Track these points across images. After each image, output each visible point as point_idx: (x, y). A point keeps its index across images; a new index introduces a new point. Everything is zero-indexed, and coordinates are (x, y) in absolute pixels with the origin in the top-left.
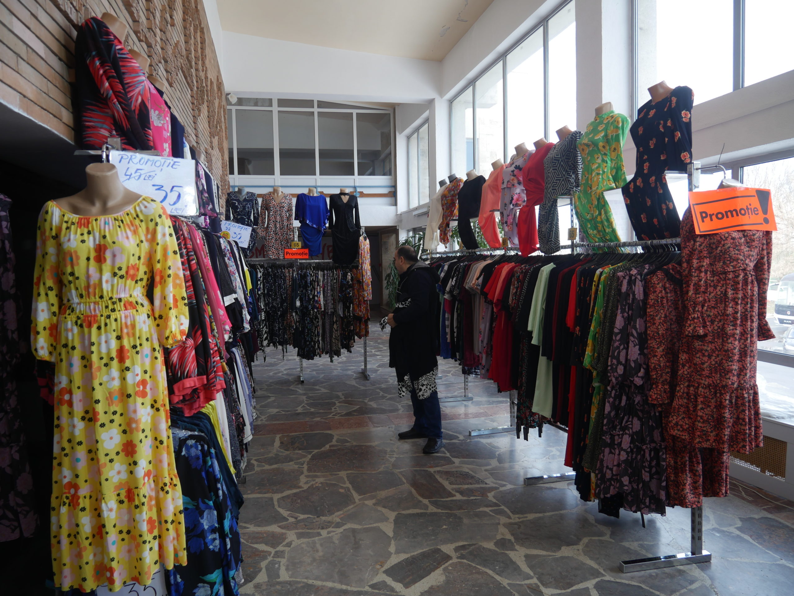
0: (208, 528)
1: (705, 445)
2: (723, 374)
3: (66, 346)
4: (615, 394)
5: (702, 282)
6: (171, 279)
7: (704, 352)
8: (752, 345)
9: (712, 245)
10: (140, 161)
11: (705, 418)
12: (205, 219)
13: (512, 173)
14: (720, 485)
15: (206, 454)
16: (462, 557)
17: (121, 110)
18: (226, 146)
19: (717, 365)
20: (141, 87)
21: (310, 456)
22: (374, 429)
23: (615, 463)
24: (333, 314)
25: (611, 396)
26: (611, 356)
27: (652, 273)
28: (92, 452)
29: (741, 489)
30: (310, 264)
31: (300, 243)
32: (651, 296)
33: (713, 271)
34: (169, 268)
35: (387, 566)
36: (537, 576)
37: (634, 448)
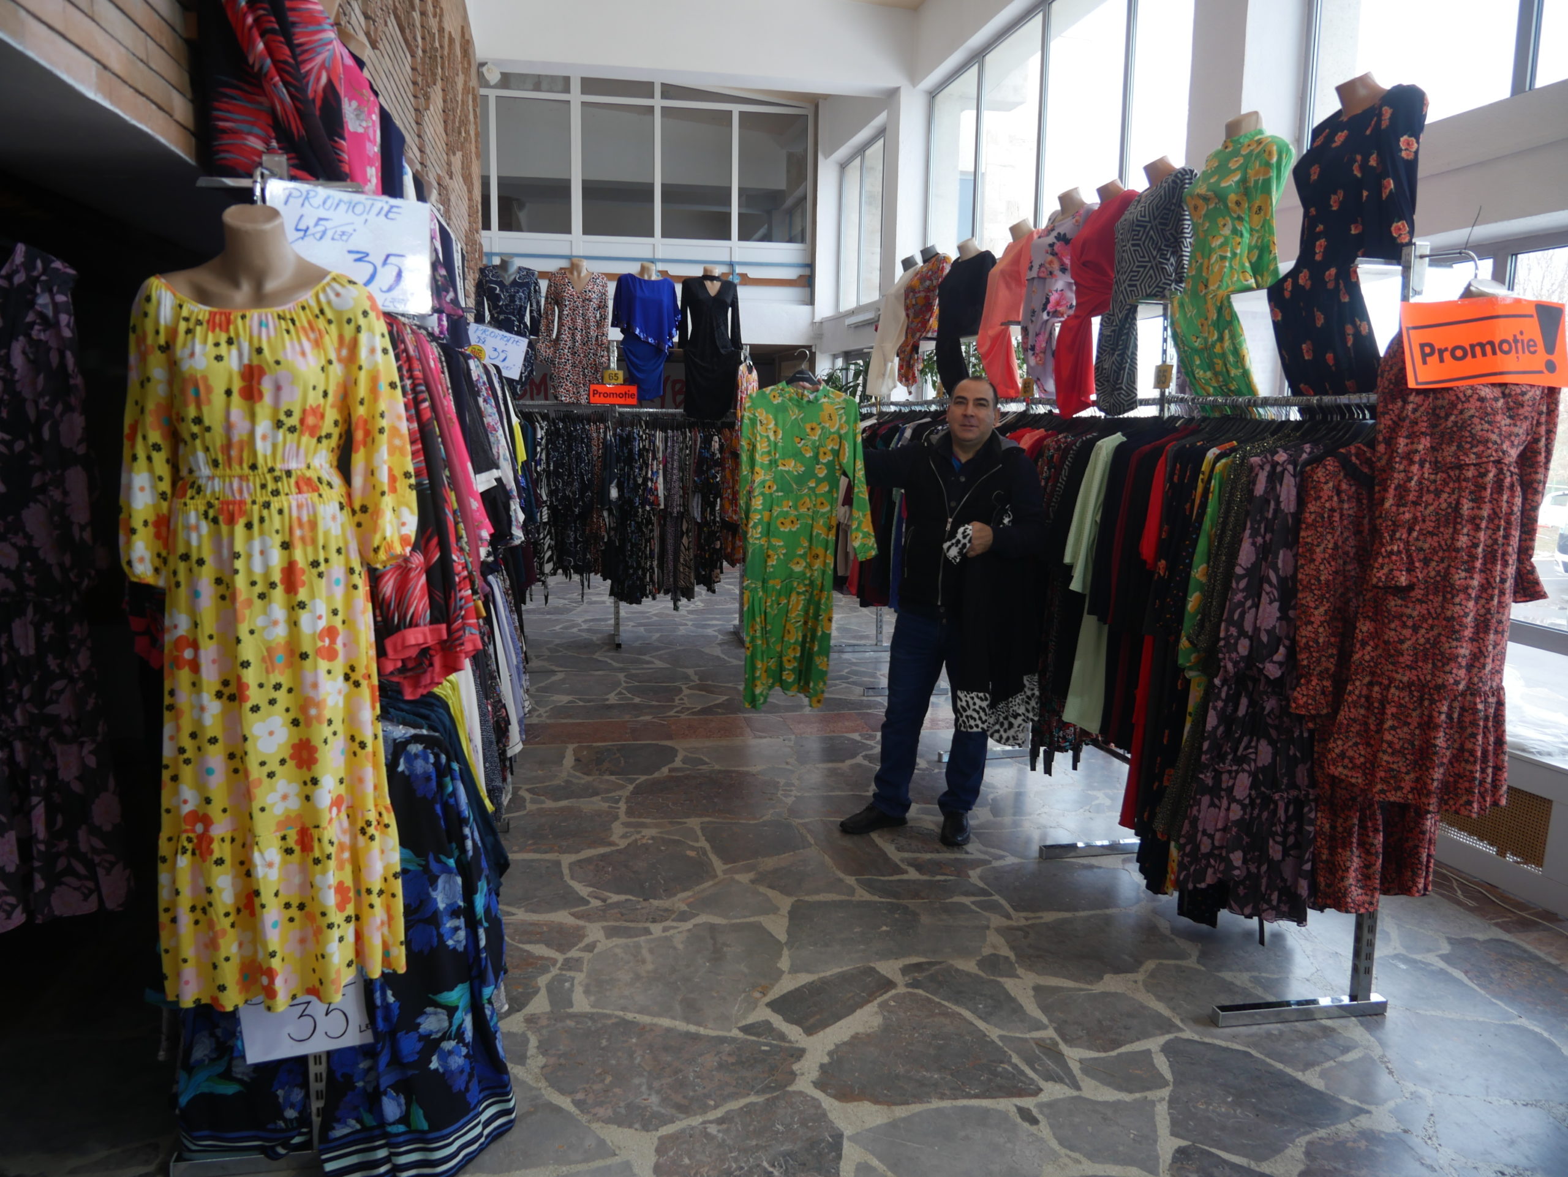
0: (445, 908)
1: (1392, 797)
2: (1440, 664)
3: (185, 557)
4: (1227, 694)
5: (1413, 483)
6: (385, 437)
7: (1405, 619)
8: (1501, 610)
9: (1438, 411)
10: (324, 203)
11: (1398, 747)
12: (440, 320)
13: (1049, 249)
14: (1415, 875)
15: (442, 771)
16: (915, 984)
17: (288, 99)
18: (476, 171)
19: (1428, 646)
20: (326, 54)
21: (631, 787)
22: (753, 742)
23: (1220, 825)
24: (682, 516)
25: (1219, 697)
26: (1226, 621)
27: (1316, 460)
28: (236, 758)
29: (1455, 885)
30: (638, 416)
31: (621, 374)
32: (1309, 505)
33: (1436, 462)
34: (382, 415)
35: (776, 992)
36: (1055, 1025)
37: (1257, 797)
